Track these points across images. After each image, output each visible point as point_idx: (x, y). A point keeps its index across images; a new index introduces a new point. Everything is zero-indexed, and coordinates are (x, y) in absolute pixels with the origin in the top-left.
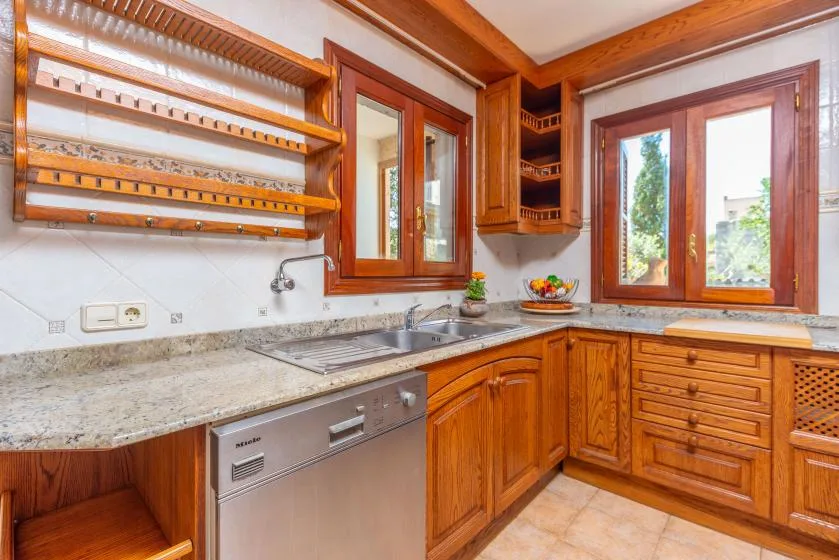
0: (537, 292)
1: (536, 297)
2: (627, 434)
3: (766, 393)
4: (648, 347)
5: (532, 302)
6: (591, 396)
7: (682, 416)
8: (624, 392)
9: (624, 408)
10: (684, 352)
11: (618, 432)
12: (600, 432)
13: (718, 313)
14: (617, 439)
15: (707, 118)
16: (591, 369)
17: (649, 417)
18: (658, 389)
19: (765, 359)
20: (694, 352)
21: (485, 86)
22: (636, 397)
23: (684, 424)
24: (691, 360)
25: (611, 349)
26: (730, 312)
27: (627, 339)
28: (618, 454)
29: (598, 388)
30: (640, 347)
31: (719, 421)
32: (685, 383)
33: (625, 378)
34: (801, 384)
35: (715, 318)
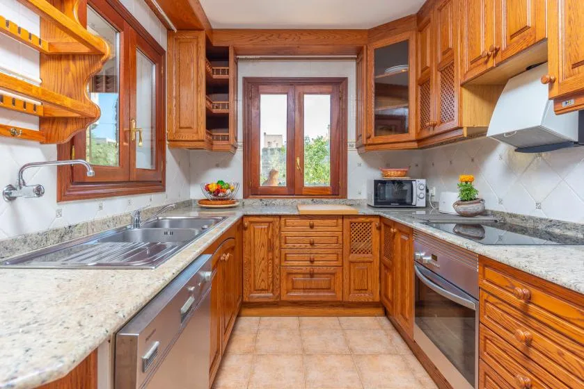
0: (211, 193)
1: (210, 196)
2: (278, 276)
3: (340, 238)
4: (290, 221)
5: (208, 200)
6: (257, 258)
7: (306, 259)
8: (277, 252)
9: (277, 261)
10: (307, 222)
11: (273, 277)
12: (263, 280)
13: (309, 200)
14: (273, 282)
15: (304, 93)
16: (257, 241)
17: (290, 263)
18: (294, 246)
19: (340, 221)
20: (311, 222)
21: (176, 31)
22: (283, 253)
23: (308, 263)
24: (312, 227)
25: (269, 226)
26: (315, 200)
27: (278, 219)
28: (273, 291)
29: (261, 253)
30: (285, 222)
31: (322, 257)
32: (307, 240)
33: (277, 243)
34: (353, 232)
35: (308, 204)
